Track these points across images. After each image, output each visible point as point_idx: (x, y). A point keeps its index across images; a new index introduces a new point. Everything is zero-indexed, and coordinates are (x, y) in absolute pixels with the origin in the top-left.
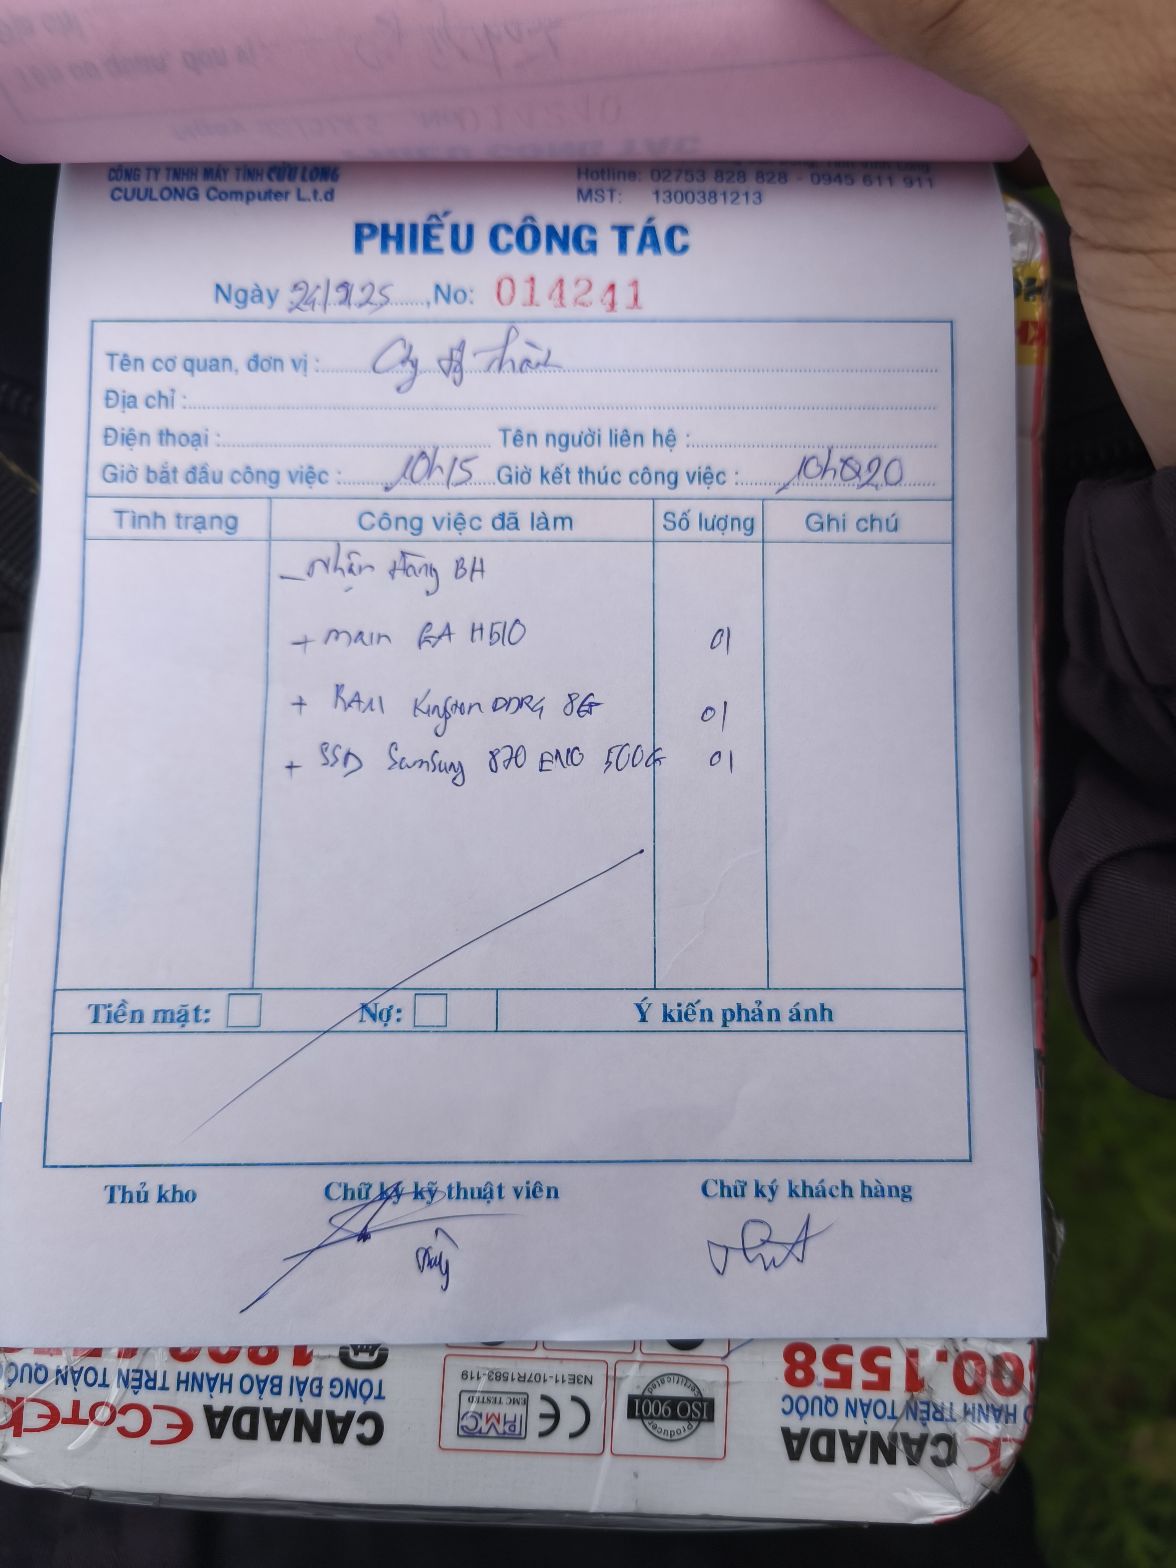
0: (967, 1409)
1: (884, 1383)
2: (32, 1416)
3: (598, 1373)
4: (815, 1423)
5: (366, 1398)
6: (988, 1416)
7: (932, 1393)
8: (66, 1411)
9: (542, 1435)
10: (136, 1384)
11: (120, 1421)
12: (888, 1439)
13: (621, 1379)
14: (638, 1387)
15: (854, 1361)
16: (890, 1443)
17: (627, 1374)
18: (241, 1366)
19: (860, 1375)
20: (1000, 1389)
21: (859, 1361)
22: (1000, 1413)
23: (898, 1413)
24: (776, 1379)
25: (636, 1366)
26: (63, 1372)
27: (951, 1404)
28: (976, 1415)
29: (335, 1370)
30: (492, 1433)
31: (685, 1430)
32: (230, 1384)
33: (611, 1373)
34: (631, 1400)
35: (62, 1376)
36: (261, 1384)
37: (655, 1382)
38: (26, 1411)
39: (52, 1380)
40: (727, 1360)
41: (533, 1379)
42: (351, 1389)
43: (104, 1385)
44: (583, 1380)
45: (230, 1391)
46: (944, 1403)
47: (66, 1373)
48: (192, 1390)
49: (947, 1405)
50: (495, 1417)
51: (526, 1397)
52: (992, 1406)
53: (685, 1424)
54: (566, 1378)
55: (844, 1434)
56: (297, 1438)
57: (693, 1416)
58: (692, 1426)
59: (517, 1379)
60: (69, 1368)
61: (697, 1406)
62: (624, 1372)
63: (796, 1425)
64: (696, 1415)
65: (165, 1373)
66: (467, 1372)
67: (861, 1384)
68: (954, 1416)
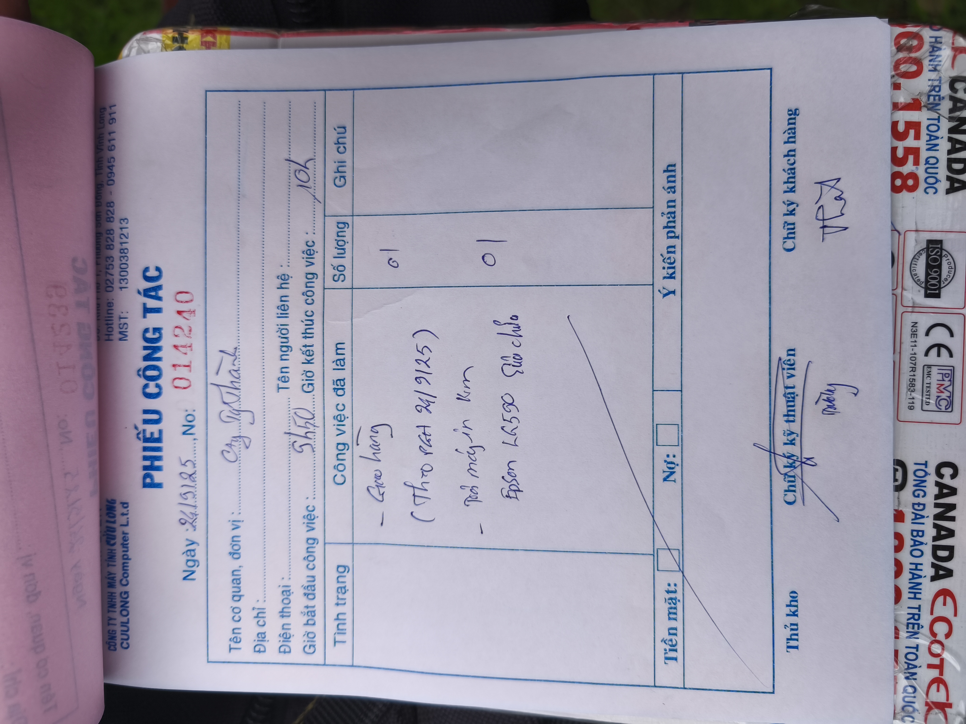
0: (933, 69)
1: (915, 126)
2: (939, 696)
3: (910, 318)
4: (942, 172)
5: (926, 474)
6: (937, 56)
7: (922, 93)
8: (935, 673)
9: (951, 355)
10: (916, 626)
11: (941, 637)
12: (953, 122)
13: (914, 303)
14: (919, 291)
15: (901, 145)
16: (956, 121)
17: (911, 298)
18: (905, 557)
19: (910, 142)
20: (920, 47)
21: (901, 142)
22: (935, 48)
23: (935, 116)
24: (913, 198)
25: (905, 293)
26: (908, 675)
27: (929, 80)
28: (936, 63)
29: (907, 494)
30: (950, 389)
31: (948, 259)
32: (916, 564)
33: (910, 309)
34: (927, 296)
35: (911, 676)
36: (916, 543)
37: (916, 280)
38: (935, 700)
39: (914, 683)
40: (901, 232)
41: (914, 362)
42: (920, 483)
43: (917, 648)
44: (914, 329)
45: (922, 564)
46: (929, 85)
47: (909, 673)
48: (921, 589)
49: (930, 83)
50: (939, 387)
51: (926, 366)
52: (930, 52)
53: (944, 259)
54: (913, 340)
55: (949, 152)
56: (953, 519)
57: (939, 254)
58: (946, 254)
59: (914, 373)
60: (906, 671)
61: (932, 252)
62: (909, 301)
63: (944, 185)
64: (938, 252)
65: (909, 608)
66: (909, 406)
67: (916, 141)
68: (938, 78)
